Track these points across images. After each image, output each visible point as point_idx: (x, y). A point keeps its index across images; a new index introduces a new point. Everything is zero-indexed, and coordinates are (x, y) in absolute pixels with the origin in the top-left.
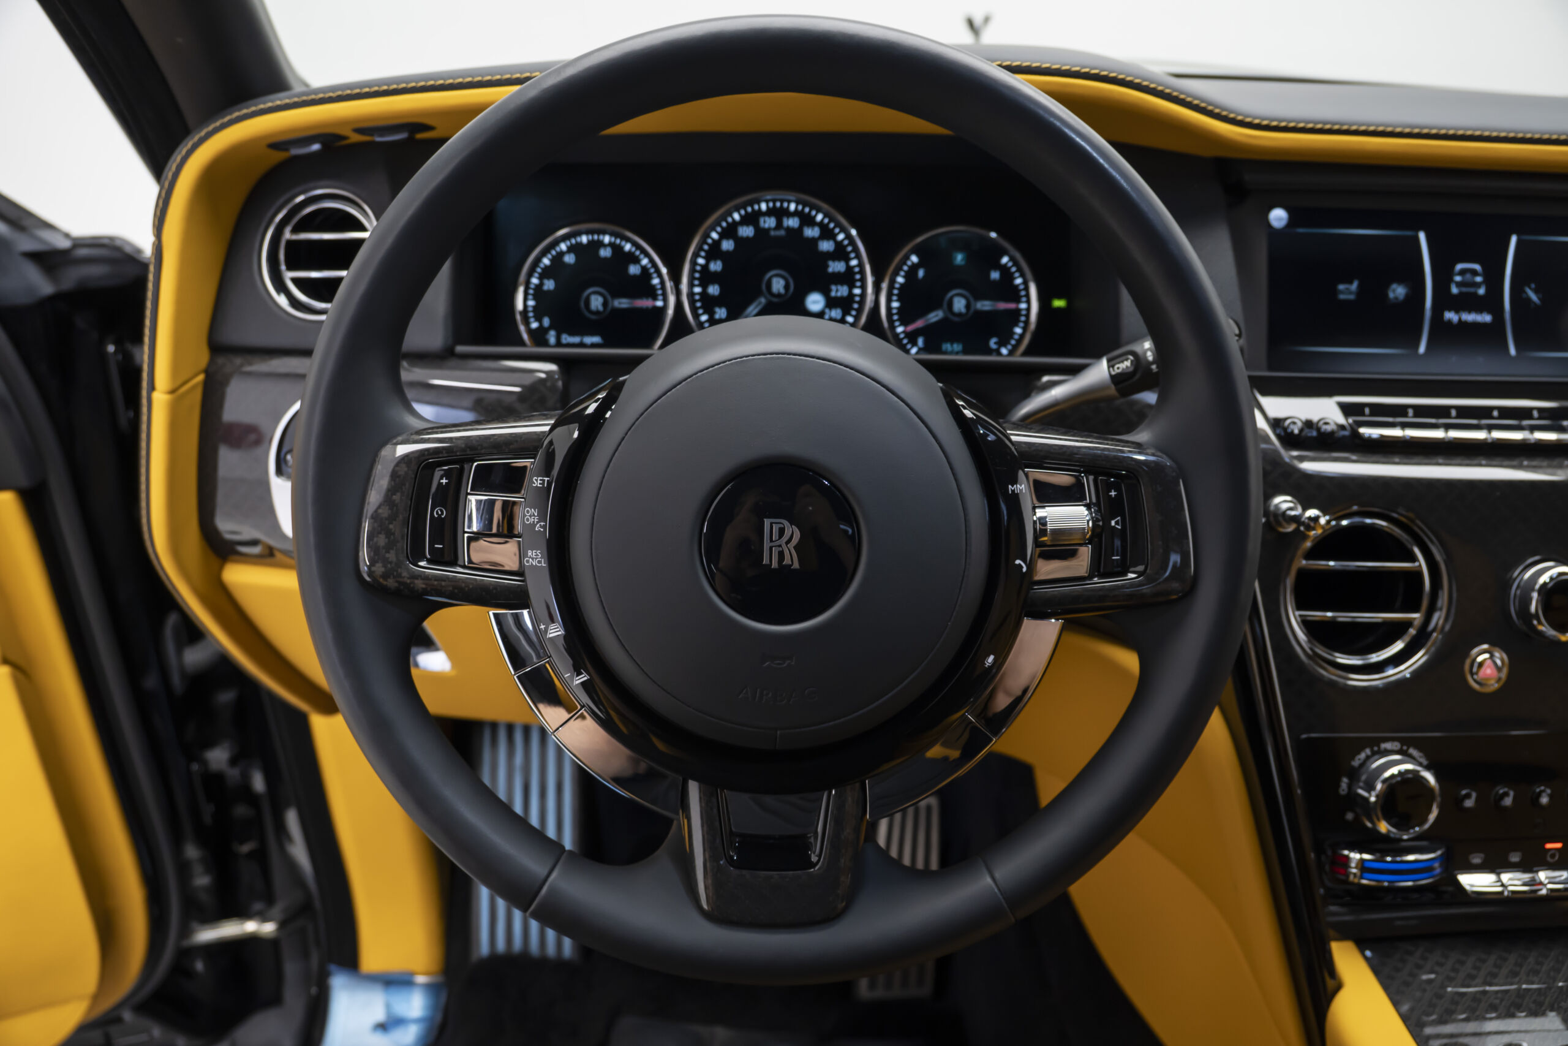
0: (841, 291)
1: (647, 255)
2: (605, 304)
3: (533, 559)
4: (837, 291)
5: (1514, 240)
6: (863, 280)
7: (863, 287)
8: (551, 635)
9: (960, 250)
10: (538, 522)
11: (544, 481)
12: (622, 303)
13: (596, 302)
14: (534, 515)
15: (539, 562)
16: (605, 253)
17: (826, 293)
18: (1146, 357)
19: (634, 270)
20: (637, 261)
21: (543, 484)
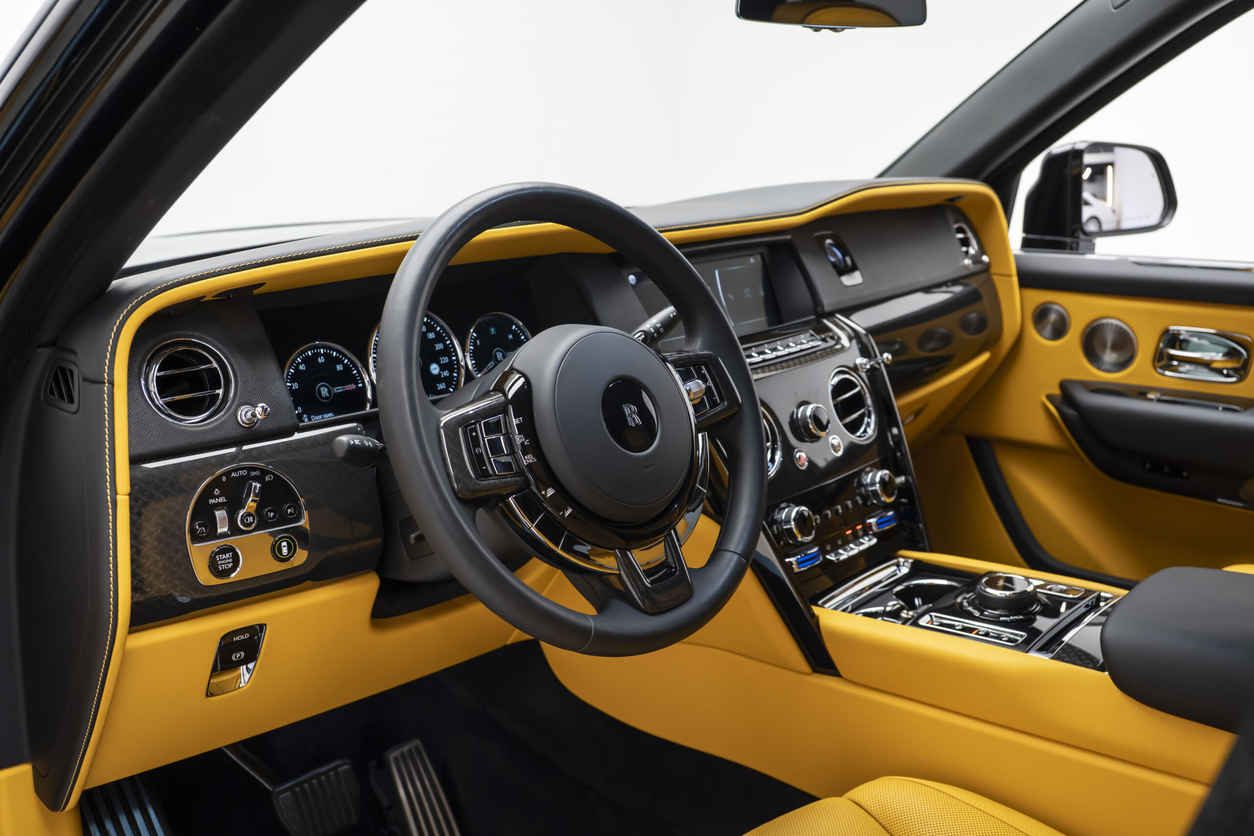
0: (445, 360)
1: (346, 357)
2: (329, 392)
3: (529, 460)
4: (443, 360)
5: (717, 272)
6: (455, 351)
7: (457, 355)
8: (549, 495)
9: (492, 326)
10: (525, 441)
11: (520, 420)
12: (338, 389)
13: (324, 392)
14: (522, 438)
15: (533, 460)
16: (321, 360)
17: (438, 363)
18: (651, 331)
19: (339, 367)
20: (340, 362)
21: (520, 421)
